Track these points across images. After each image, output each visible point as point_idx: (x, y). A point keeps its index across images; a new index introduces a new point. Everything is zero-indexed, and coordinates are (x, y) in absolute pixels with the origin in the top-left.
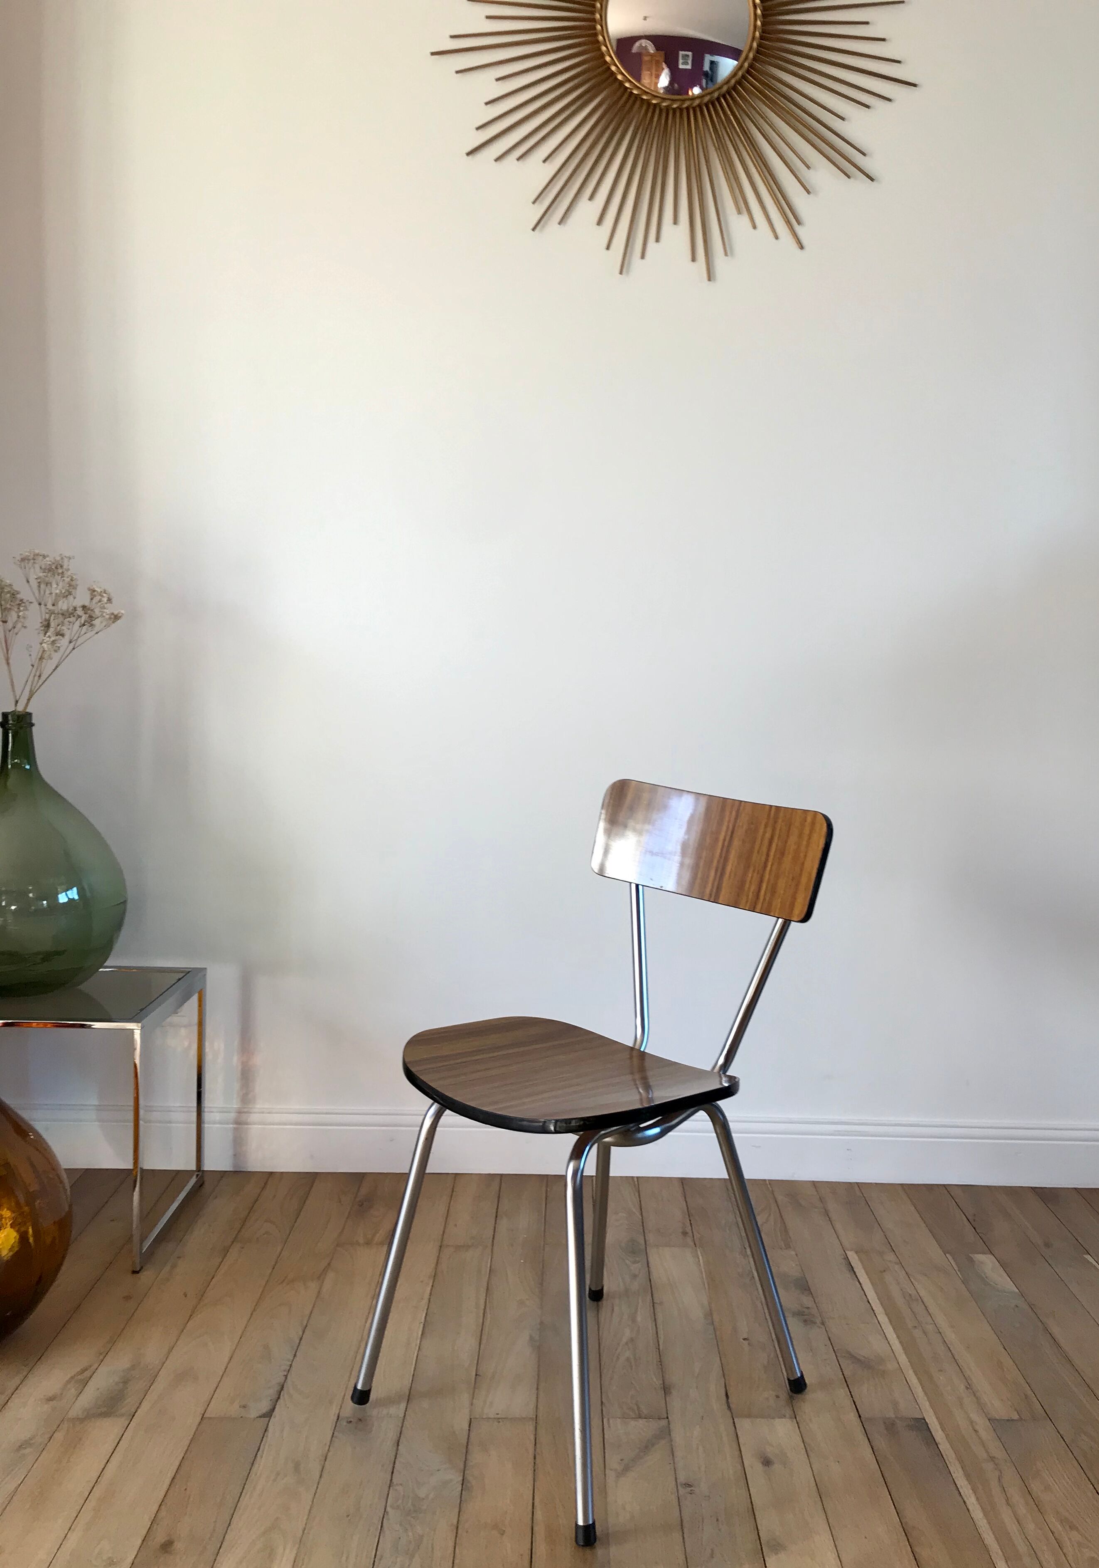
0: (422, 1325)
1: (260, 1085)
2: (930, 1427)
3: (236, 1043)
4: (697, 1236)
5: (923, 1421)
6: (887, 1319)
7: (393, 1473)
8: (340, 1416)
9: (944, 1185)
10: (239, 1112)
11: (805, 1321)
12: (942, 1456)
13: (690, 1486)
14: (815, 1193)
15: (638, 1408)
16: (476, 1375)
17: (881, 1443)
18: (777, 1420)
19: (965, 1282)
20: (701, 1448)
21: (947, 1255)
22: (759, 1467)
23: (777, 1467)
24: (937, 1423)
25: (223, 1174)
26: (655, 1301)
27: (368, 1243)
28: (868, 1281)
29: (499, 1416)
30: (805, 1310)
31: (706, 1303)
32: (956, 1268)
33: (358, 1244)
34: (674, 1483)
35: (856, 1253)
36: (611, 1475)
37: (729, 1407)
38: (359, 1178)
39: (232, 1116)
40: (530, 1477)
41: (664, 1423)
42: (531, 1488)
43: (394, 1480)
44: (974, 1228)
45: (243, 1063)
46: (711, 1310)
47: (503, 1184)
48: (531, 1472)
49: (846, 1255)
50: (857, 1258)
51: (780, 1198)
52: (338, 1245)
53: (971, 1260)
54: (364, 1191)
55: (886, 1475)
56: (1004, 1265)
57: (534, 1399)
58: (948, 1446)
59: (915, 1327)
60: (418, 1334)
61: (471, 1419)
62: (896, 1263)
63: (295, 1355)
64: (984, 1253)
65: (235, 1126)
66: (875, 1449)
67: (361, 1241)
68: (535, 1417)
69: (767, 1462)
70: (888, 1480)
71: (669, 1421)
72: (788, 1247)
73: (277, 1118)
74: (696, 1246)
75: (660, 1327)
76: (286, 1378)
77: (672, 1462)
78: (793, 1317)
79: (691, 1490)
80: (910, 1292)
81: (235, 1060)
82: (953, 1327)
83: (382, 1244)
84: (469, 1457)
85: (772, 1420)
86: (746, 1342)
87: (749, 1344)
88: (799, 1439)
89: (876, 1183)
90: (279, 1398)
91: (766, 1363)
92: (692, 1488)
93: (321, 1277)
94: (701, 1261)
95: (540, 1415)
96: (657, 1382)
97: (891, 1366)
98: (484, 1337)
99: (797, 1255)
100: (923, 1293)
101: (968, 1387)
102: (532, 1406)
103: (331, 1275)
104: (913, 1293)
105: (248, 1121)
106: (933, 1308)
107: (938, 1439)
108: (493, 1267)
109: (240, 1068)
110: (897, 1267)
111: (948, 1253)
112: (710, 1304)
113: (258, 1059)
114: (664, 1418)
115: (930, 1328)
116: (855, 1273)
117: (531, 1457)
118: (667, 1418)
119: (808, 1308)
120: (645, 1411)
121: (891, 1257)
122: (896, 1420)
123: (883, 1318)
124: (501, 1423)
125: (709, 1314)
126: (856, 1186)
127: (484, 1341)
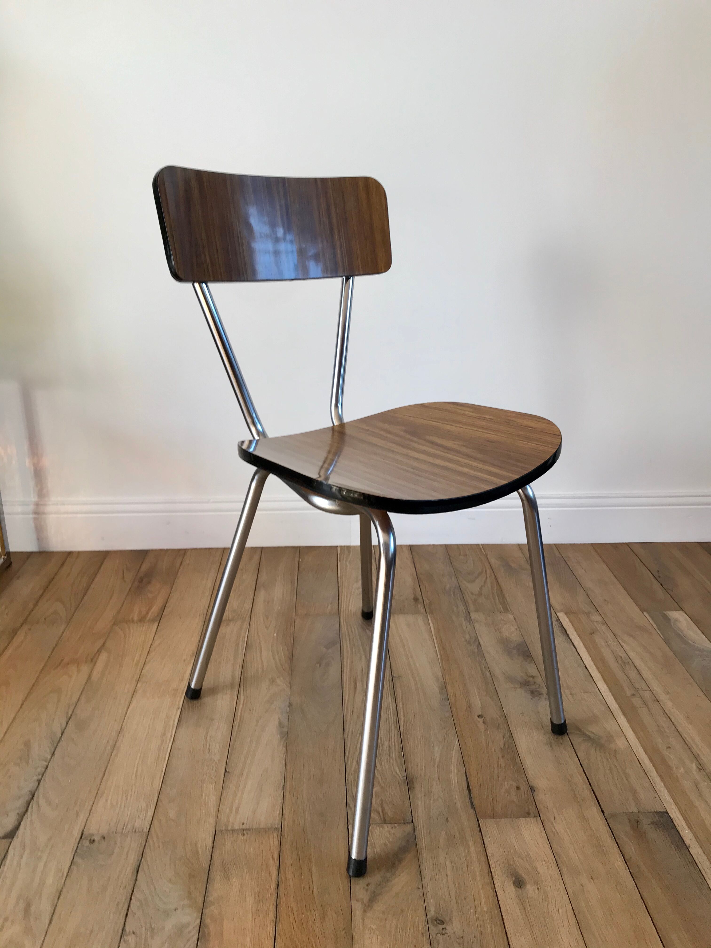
0: (179, 711)
1: (51, 482)
2: (676, 824)
3: (26, 448)
4: (427, 602)
5: (667, 815)
6: (606, 687)
7: (127, 915)
8: (85, 832)
9: (627, 544)
10: (37, 504)
11: (532, 692)
12: (696, 863)
13: (442, 922)
14: (521, 555)
15: (383, 810)
16: (226, 771)
17: (631, 849)
18: (522, 819)
19: (667, 641)
20: (448, 863)
21: (645, 613)
22: (511, 889)
23: (530, 888)
24: (681, 817)
25: (29, 555)
26: (394, 675)
27: (142, 620)
28: (581, 644)
29: (244, 827)
30: (531, 679)
31: (440, 674)
32: (655, 626)
33: (133, 621)
34: (424, 918)
35: (566, 614)
36: (357, 906)
37: (472, 803)
38: (142, 554)
39: (31, 507)
40: (272, 916)
41: (408, 828)
42: (272, 933)
43: (127, 928)
44: (661, 584)
45: (34, 465)
46: (445, 683)
47: (263, 556)
48: (273, 908)
49: (558, 617)
50: (567, 619)
51: (493, 561)
52: (115, 624)
53: (667, 619)
54: (145, 567)
55: (645, 894)
56: (697, 623)
57: (280, 801)
58: (700, 851)
59: (633, 695)
60: (174, 721)
61: (216, 832)
62: (603, 624)
63: (53, 754)
64: (676, 610)
65: (35, 516)
66: (626, 857)
67: (136, 618)
68: (280, 826)
69: (519, 883)
70: (650, 904)
71: (414, 826)
72: (506, 609)
73: (69, 508)
74: (426, 613)
75: (400, 705)
76: (39, 784)
77: (420, 886)
78: (520, 687)
79: (443, 929)
80: (621, 655)
81: (28, 462)
82: (668, 693)
83: (153, 621)
84: (210, 888)
85: (516, 820)
86: (480, 720)
87: (484, 722)
88: (547, 846)
89: (570, 544)
90: (27, 811)
91: (502, 747)
92: (443, 926)
93: (93, 660)
94: (432, 629)
95: (285, 823)
96: (399, 773)
97: (621, 743)
98: (236, 723)
99: (515, 618)
100: (632, 654)
101: (700, 767)
102: (278, 811)
103: (103, 656)
104: (623, 655)
105: (46, 511)
106: (647, 674)
107: (688, 842)
108: (249, 642)
109: (32, 468)
110: (604, 628)
111: (645, 611)
112: (443, 676)
113: (47, 461)
114: (409, 823)
115: (647, 695)
116: (568, 636)
117: (274, 885)
118: (412, 822)
119: (532, 677)
120: (390, 814)
121: (596, 617)
122: (641, 817)
123: (602, 686)
124: (245, 837)
125: (444, 688)
126: (554, 546)
127: (236, 729)
